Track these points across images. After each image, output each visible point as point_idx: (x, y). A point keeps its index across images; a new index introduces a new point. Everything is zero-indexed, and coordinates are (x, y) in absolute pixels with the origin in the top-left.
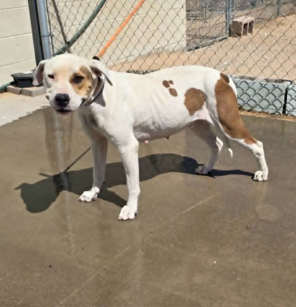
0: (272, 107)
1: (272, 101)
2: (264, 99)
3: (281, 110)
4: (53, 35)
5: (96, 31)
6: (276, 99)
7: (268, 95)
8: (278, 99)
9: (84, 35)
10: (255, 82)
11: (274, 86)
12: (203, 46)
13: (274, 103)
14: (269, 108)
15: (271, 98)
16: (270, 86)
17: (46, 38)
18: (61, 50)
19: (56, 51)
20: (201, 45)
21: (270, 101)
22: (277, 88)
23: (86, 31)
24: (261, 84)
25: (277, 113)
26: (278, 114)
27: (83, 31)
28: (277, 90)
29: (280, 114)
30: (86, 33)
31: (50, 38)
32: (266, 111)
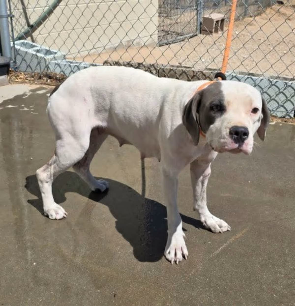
0: (282, 109)
1: (282, 102)
2: (274, 99)
3: (293, 113)
4: (13, 16)
5: (67, 12)
6: (287, 100)
7: (278, 94)
8: (289, 100)
9: (53, 17)
10: (262, 80)
11: (286, 84)
12: (174, 42)
13: (285, 105)
14: (278, 110)
15: (281, 98)
16: (281, 84)
17: (4, 19)
18: (23, 34)
19: (16, 35)
20: (172, 40)
21: (280, 102)
22: (290, 86)
23: (55, 11)
24: (271, 82)
25: (287, 117)
26: (289, 117)
27: (50, 12)
28: (290, 88)
29: (291, 117)
30: (54, 14)
31: (9, 19)
32: (274, 114)
